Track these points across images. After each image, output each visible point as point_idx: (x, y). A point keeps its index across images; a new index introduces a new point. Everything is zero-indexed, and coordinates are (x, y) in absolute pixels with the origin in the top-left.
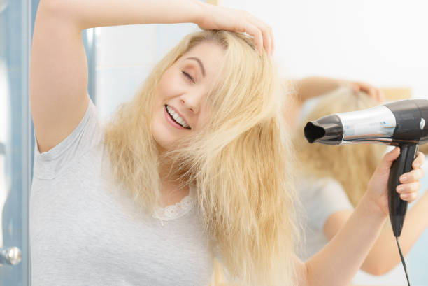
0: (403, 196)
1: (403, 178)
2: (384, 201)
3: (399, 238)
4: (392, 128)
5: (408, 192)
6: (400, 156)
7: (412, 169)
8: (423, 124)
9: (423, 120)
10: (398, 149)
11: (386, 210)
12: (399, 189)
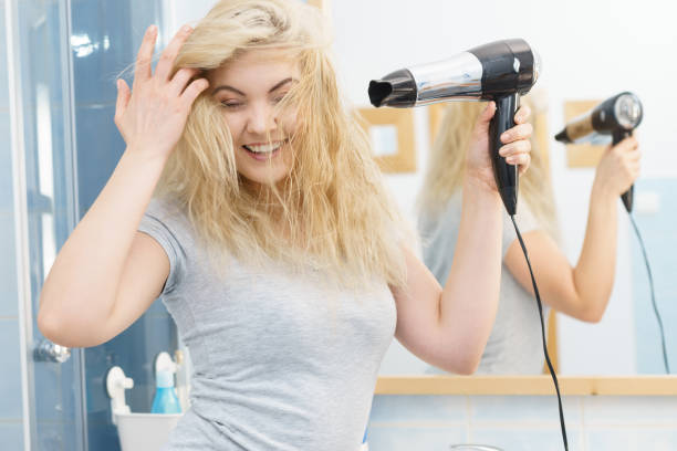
0: (509, 160)
2: (488, 172)
3: (515, 216)
5: (515, 153)
6: (497, 112)
7: (516, 124)
8: (517, 65)
9: (516, 60)
10: (493, 104)
11: (494, 183)
12: (502, 151)
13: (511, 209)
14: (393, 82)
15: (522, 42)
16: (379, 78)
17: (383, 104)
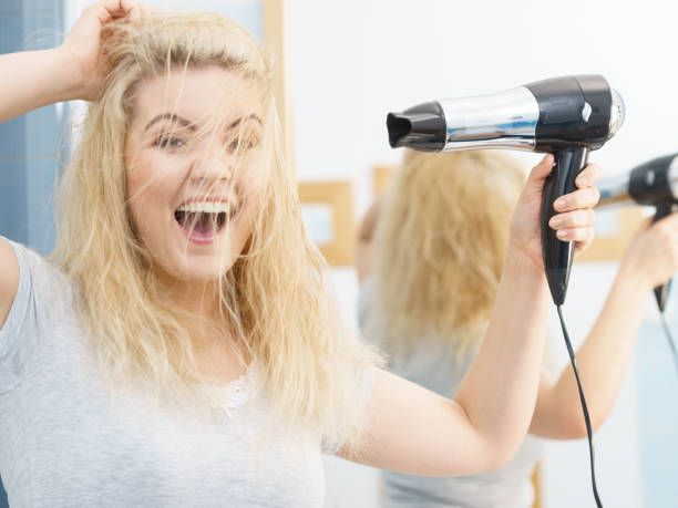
0: (561, 235)
1: (559, 203)
4: (533, 124)
5: (569, 227)
7: (577, 189)
8: (587, 112)
9: (587, 105)
10: (551, 158)
11: (541, 262)
12: (553, 222)
13: (559, 298)
14: (414, 119)
15: (600, 79)
16: (399, 110)
17: (400, 146)
